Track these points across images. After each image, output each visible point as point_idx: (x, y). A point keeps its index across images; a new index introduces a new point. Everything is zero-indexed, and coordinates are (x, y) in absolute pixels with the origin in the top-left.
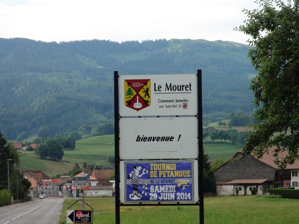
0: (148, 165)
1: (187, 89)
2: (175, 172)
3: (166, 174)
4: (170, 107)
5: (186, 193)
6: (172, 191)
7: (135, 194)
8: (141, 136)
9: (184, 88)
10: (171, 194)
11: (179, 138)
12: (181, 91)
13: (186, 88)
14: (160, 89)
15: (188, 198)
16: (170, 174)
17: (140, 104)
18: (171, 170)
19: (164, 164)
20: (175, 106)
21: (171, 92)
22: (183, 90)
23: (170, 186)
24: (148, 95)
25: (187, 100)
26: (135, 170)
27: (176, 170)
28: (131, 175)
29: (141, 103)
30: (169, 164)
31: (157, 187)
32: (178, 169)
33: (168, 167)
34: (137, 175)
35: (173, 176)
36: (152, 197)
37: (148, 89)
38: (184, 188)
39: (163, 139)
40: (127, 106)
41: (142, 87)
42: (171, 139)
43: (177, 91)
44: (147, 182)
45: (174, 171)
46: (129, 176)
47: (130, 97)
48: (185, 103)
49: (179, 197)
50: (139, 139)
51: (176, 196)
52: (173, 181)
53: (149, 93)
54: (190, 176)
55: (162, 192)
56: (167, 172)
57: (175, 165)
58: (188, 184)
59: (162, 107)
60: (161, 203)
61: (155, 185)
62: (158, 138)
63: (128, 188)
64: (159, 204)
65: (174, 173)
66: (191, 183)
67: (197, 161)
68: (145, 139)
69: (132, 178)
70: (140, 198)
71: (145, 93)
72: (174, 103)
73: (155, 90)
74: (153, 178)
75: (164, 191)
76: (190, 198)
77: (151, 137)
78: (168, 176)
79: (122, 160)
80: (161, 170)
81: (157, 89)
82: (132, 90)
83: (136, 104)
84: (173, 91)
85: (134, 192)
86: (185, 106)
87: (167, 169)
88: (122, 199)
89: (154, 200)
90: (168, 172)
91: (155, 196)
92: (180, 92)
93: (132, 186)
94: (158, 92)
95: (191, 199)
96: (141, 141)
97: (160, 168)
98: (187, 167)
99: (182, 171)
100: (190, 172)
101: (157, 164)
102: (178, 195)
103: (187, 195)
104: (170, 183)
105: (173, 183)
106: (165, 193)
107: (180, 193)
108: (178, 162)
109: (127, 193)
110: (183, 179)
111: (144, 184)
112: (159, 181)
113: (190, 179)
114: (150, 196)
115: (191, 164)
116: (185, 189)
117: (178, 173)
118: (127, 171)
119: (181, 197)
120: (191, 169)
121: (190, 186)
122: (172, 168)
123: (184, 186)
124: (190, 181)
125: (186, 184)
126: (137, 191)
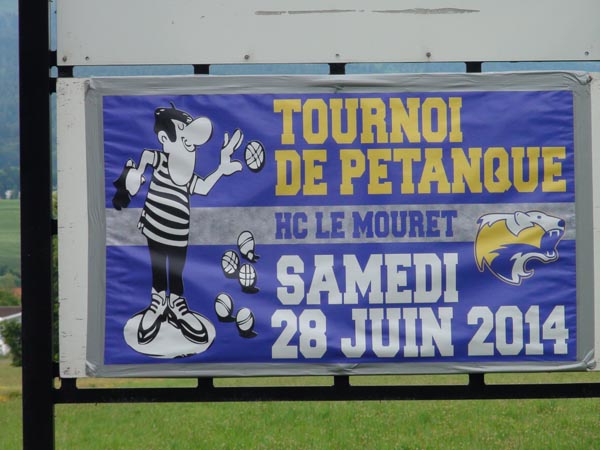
2: (457, 154)
3: (394, 172)
6: (433, 296)
7: (167, 316)
10: (427, 314)
16: (418, 167)
18: (423, 145)
19: (377, 103)
23: (423, 260)
26: (168, 145)
27: (465, 145)
30: (413, 103)
31: (324, 264)
32: (475, 135)
34: (180, 176)
35: (444, 188)
36: (288, 334)
38: (518, 275)
44: (253, 227)
46: (121, 183)
51: (462, 333)
52: (442, 223)
57: (456, 104)
63: (110, 275)
64: (341, 390)
65: (448, 163)
66: (569, 234)
70: (200, 348)
85: (161, 300)
88: (75, 350)
90: (407, 157)
91: (314, 330)
93: (146, 257)
97: (344, 129)
98: (541, 120)
99: (509, 152)
100: (563, 156)
101: (327, 98)
102: (481, 321)
103: (542, 322)
104: (418, 239)
105: (443, 238)
106: (385, 306)
107: (494, 311)
108: (475, 84)
109: (109, 312)
110: (510, 207)
111: (232, 241)
112: (337, 226)
113: (562, 210)
114: (279, 331)
115: (571, 103)
116: (526, 282)
117: (476, 164)
118: (108, 150)
119: (501, 335)
120: (571, 138)
121: (565, 254)
122: (435, 128)
123: (517, 256)
124: (562, 223)
125: (537, 243)
126: (179, 292)
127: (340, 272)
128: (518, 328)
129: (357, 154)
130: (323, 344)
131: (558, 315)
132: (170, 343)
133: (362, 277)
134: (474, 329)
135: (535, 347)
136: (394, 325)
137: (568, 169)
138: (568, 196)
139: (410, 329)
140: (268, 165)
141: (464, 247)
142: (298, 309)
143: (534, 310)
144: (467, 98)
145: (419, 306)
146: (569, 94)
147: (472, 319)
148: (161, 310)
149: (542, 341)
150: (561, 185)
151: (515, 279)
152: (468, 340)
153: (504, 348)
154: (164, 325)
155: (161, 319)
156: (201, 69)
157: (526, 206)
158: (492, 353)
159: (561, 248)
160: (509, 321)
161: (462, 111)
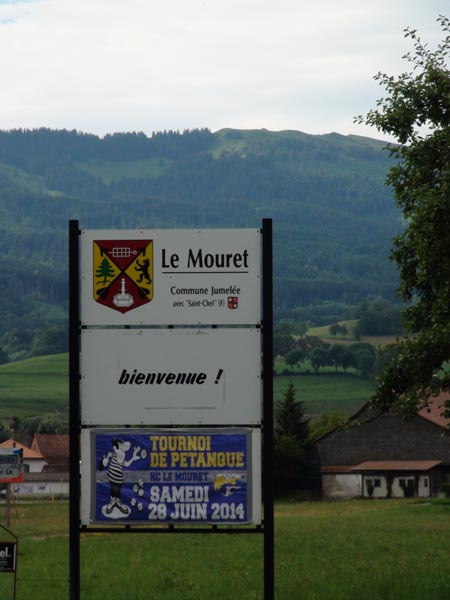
0: (146, 438)
1: (238, 263)
2: (209, 454)
3: (188, 460)
4: (197, 304)
5: (233, 505)
6: (201, 500)
7: (116, 505)
8: (131, 372)
9: (231, 260)
10: (198, 505)
11: (218, 377)
12: (225, 269)
13: (235, 260)
14: (175, 263)
15: (238, 516)
16: (196, 459)
17: (128, 296)
18: (198, 451)
19: (183, 438)
20: (209, 304)
21: (201, 270)
22: (228, 266)
23: (198, 489)
24: (147, 277)
25: (238, 290)
26: (116, 451)
27: (211, 452)
28: (105, 461)
29: (131, 294)
30: (195, 438)
31: (166, 489)
32: (215, 448)
33: (192, 444)
34: (120, 460)
35: (204, 465)
36: (154, 512)
37: (147, 263)
38: (228, 494)
39: (183, 379)
40: (98, 301)
41: (133, 258)
42: (200, 378)
43: (215, 268)
44: (142, 478)
45: (205, 452)
46: (101, 461)
47: (105, 281)
48: (232, 295)
49: (216, 512)
50: (125, 378)
51: (210, 511)
52: (203, 476)
53: (149, 272)
54: (242, 465)
55: (178, 502)
56: (190, 454)
57: (209, 438)
58: (238, 484)
59: (180, 304)
60: (176, 527)
61: (161, 486)
62: (169, 377)
63: (98, 492)
64: (171, 530)
65: (206, 457)
66: (245, 480)
67: (259, 430)
68: (138, 379)
69: (107, 468)
70: (126, 516)
71: (141, 272)
72: (209, 297)
73: (164, 266)
74: (158, 468)
75: (182, 500)
76: (242, 517)
77: (154, 375)
78: (192, 465)
79: (85, 427)
80: (177, 451)
81: (168, 262)
82: (111, 263)
83: (119, 296)
84: (205, 269)
85: (114, 500)
86: (233, 303)
87: (189, 449)
88: (86, 516)
89: (158, 520)
90: (193, 455)
91: (162, 510)
92: (221, 269)
94: (171, 269)
95: (245, 519)
96: (131, 382)
98: (236, 444)
99: (225, 454)
100: (243, 455)
101: (167, 436)
102: (216, 508)
103: (235, 509)
104: (196, 481)
105: (204, 481)
107: (220, 505)
108: (215, 432)
109: (97, 504)
111: (136, 481)
112: (170, 477)
113: (242, 473)
114: (151, 511)
115: (245, 438)
117: (215, 457)
118: (97, 452)
120: (246, 449)
122: (202, 446)
123: (228, 487)
124: (242, 477)
125: (234, 483)
126: (120, 498)
129: (177, 454)
131: (241, 507)
132: (116, 514)
133: (178, 493)
134: (214, 511)
137: (244, 459)
138: (245, 468)
140: (148, 457)
141: (211, 484)
142: (157, 503)
145: (196, 503)
146: (245, 435)
147: (213, 508)
148: (113, 503)
149: (236, 515)
151: (227, 495)
152: (211, 514)
153: (223, 517)
155: (114, 506)
156: (127, 427)
158: (219, 518)
159: (242, 485)
160: (225, 508)
161: (211, 441)
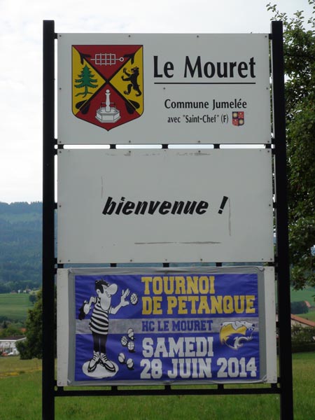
1: (244, 72)
2: (213, 298)
3: (189, 305)
6: (204, 354)
7: (100, 362)
10: (201, 361)
11: (222, 207)
14: (170, 72)
15: (249, 373)
16: (198, 304)
19: (182, 278)
21: (200, 80)
22: (232, 75)
23: (200, 340)
24: (136, 87)
25: (244, 104)
26: (100, 295)
27: (216, 295)
29: (118, 108)
33: (193, 286)
34: (105, 307)
35: (208, 312)
37: (136, 71)
38: (236, 346)
39: (179, 208)
41: (120, 66)
43: (216, 78)
44: (132, 327)
45: (209, 295)
46: (82, 309)
51: (215, 369)
52: (207, 325)
53: (139, 82)
55: (177, 357)
59: (176, 120)
60: (173, 388)
63: (77, 346)
64: (168, 391)
69: (89, 316)
72: (210, 111)
73: (156, 75)
74: (152, 316)
75: (181, 354)
82: (93, 72)
83: (103, 111)
85: (97, 355)
86: (238, 119)
88: (63, 376)
89: (152, 379)
91: (157, 367)
93: (91, 338)
94: (165, 79)
95: (258, 377)
96: (118, 212)
97: (169, 289)
98: (245, 285)
99: (233, 297)
100: (254, 299)
101: (162, 277)
102: (222, 364)
103: (246, 364)
104: (198, 332)
105: (207, 331)
106: (185, 358)
107: (227, 360)
108: (220, 271)
109: (77, 360)
110: (233, 319)
111: (125, 332)
112: (166, 326)
113: (253, 320)
114: (143, 368)
115: (256, 278)
116: (240, 348)
117: (220, 302)
118: (77, 296)
119: (230, 369)
120: (257, 292)
121: (255, 337)
122: (204, 288)
123: (236, 338)
124: (253, 325)
125: (244, 333)
126: (104, 353)
127: (167, 344)
128: (237, 367)
129: (174, 298)
130: (160, 373)
131: (252, 361)
132: (100, 372)
133: (176, 346)
134: (220, 367)
135: (244, 374)
136: (188, 365)
137: (256, 304)
138: (256, 315)
139: (195, 367)
140: (139, 302)
141: (216, 335)
142: (151, 359)
143: (243, 359)
144: (217, 277)
145: (198, 358)
146: (256, 275)
147: (219, 363)
148: (97, 359)
149: (246, 371)
150: (253, 310)
151: (236, 347)
152: (217, 371)
153: (231, 374)
154: (98, 365)
155: (97, 363)
156: (113, 265)
157: (239, 318)
158: (226, 376)
159: (253, 335)
160: (233, 364)
161: (215, 282)
